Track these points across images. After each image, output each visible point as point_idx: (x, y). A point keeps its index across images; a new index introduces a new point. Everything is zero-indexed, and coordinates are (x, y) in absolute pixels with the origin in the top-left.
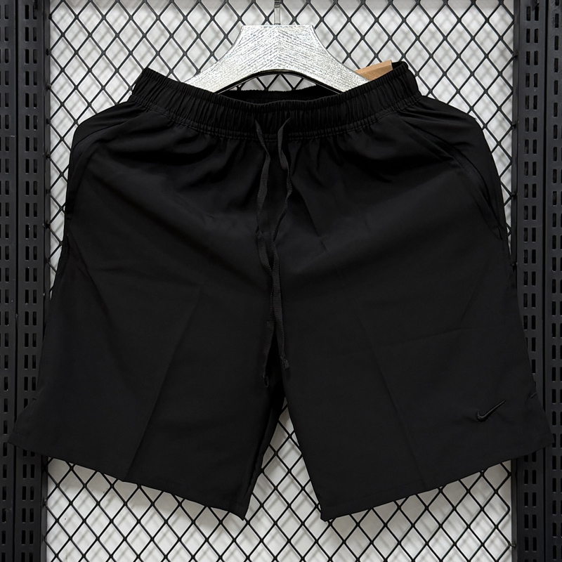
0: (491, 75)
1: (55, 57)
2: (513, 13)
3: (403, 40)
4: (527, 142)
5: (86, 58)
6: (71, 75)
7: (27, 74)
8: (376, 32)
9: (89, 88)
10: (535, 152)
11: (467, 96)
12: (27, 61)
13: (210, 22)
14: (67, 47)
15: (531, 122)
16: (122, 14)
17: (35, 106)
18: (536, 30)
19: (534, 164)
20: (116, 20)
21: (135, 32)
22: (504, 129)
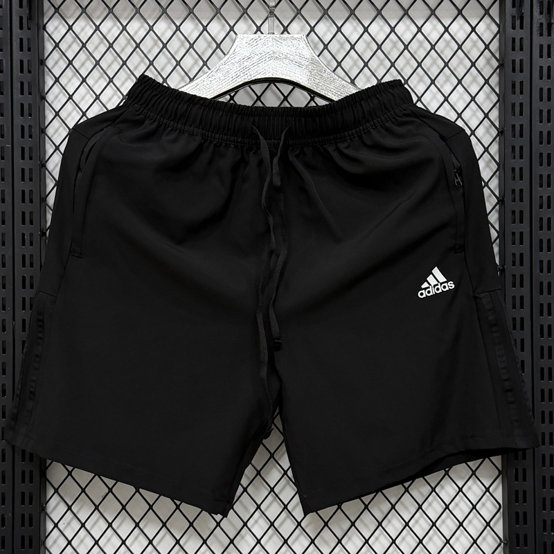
0: (478, 83)
1: (50, 67)
2: (498, 22)
3: (392, 49)
4: (513, 148)
5: (80, 68)
6: (66, 85)
7: (22, 84)
8: (365, 41)
9: (83, 98)
10: (521, 157)
11: (455, 104)
12: (22, 71)
13: (202, 32)
14: (61, 58)
15: (518, 128)
16: (115, 25)
17: (30, 115)
18: (521, 39)
19: (521, 169)
20: (109, 31)
21: (129, 43)
22: (491, 135)
